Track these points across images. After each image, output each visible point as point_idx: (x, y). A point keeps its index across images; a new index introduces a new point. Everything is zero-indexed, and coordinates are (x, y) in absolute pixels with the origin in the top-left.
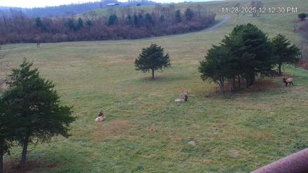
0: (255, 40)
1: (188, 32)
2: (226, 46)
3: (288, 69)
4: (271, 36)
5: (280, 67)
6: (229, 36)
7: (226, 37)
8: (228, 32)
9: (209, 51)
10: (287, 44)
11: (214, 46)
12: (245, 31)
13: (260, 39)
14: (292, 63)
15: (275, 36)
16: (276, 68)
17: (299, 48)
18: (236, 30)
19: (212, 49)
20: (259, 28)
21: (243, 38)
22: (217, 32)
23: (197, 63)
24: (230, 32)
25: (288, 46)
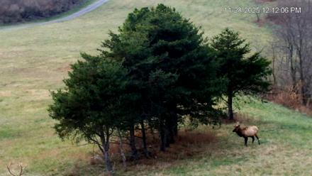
0: (175, 43)
1: (19, 21)
2: (111, 56)
3: (247, 106)
4: (209, 34)
5: (230, 103)
6: (118, 33)
7: (111, 34)
8: (116, 23)
9: (74, 67)
10: (242, 52)
11: (85, 56)
12: (155, 22)
13: (186, 40)
14: (255, 91)
15: (217, 33)
16: (221, 105)
17: (269, 59)
18: (135, 19)
19: (81, 63)
20: (185, 16)
21: (150, 36)
22: (92, 23)
23: (46, 96)
24: (121, 23)
25: (246, 56)
